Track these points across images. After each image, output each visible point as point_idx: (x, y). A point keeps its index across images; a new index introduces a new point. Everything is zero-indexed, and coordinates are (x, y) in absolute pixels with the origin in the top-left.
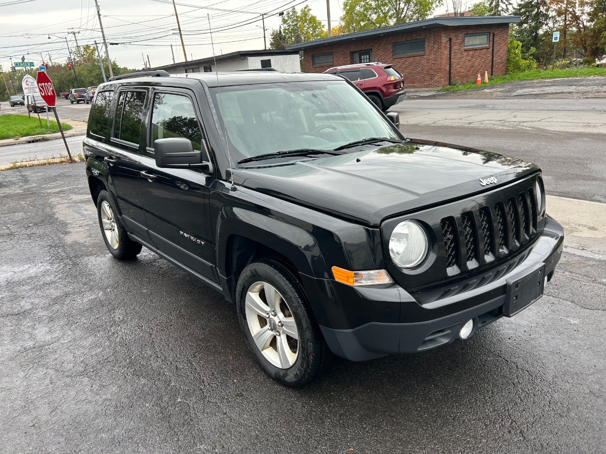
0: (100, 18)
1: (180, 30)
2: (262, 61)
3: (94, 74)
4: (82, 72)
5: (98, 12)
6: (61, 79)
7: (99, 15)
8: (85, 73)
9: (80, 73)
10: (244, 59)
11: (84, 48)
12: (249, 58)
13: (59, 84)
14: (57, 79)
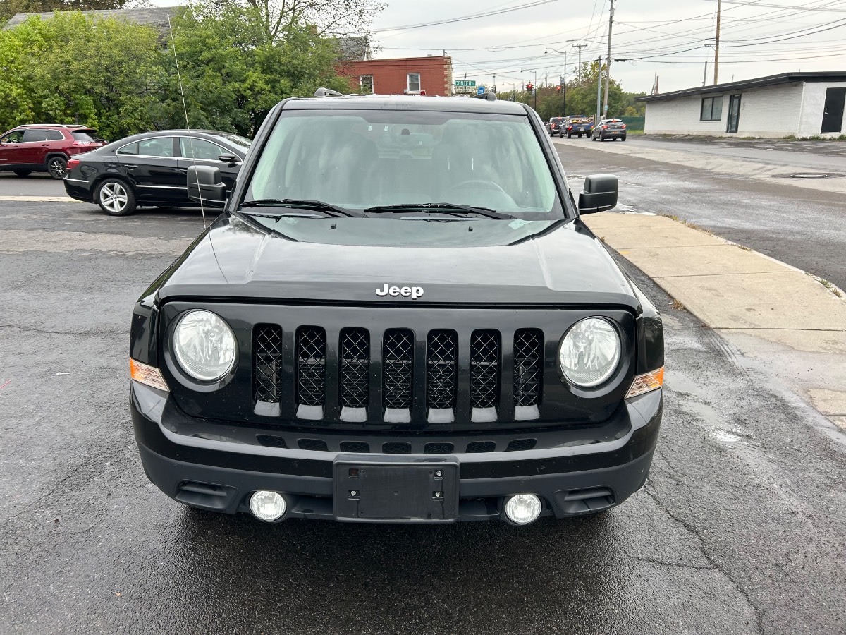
0: (611, 26)
1: (718, 41)
2: (829, 91)
3: (588, 99)
4: (576, 96)
5: (611, 17)
6: (549, 105)
7: (611, 22)
8: (578, 97)
9: (572, 98)
10: (796, 86)
11: (592, 66)
12: (805, 83)
13: (546, 110)
14: (546, 104)
